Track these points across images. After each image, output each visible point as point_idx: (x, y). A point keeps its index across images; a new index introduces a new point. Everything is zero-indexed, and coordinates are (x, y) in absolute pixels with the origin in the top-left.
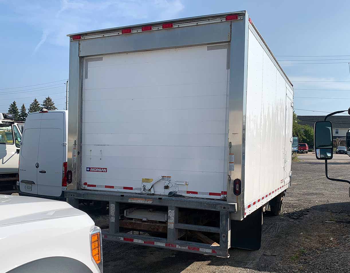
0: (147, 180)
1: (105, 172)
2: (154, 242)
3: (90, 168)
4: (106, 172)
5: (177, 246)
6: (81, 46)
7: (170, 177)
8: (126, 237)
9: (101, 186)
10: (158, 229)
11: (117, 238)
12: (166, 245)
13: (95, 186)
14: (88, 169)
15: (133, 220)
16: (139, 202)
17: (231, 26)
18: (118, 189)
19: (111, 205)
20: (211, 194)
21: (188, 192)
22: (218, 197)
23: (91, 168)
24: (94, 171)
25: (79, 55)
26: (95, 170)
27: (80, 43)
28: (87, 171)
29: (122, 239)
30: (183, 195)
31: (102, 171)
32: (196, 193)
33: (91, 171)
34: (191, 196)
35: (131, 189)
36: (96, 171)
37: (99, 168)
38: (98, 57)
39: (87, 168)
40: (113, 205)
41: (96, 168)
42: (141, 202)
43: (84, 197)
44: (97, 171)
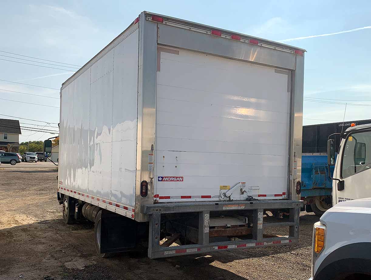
0: (224, 187)
1: (180, 181)
2: (246, 244)
3: (162, 178)
4: (183, 181)
5: (265, 243)
6: (160, 31)
7: (245, 183)
8: (220, 246)
9: (176, 197)
10: (241, 233)
11: (211, 248)
12: (256, 245)
13: (169, 197)
14: (160, 179)
15: (215, 228)
16: (233, 209)
17: (296, 58)
18: (196, 199)
19: (205, 215)
20: (276, 195)
21: (259, 196)
22: (280, 198)
23: (165, 177)
24: (168, 181)
25: (157, 41)
26: (169, 179)
27: (158, 27)
28: (159, 180)
29: (216, 248)
30: (256, 198)
31: (178, 181)
32: (265, 196)
33: (164, 181)
34: (261, 199)
35: (209, 197)
36: (170, 181)
37: (174, 177)
38: (174, 49)
39: (159, 177)
40: (207, 215)
41: (171, 177)
42: (235, 208)
43: (173, 211)
44: (172, 181)
